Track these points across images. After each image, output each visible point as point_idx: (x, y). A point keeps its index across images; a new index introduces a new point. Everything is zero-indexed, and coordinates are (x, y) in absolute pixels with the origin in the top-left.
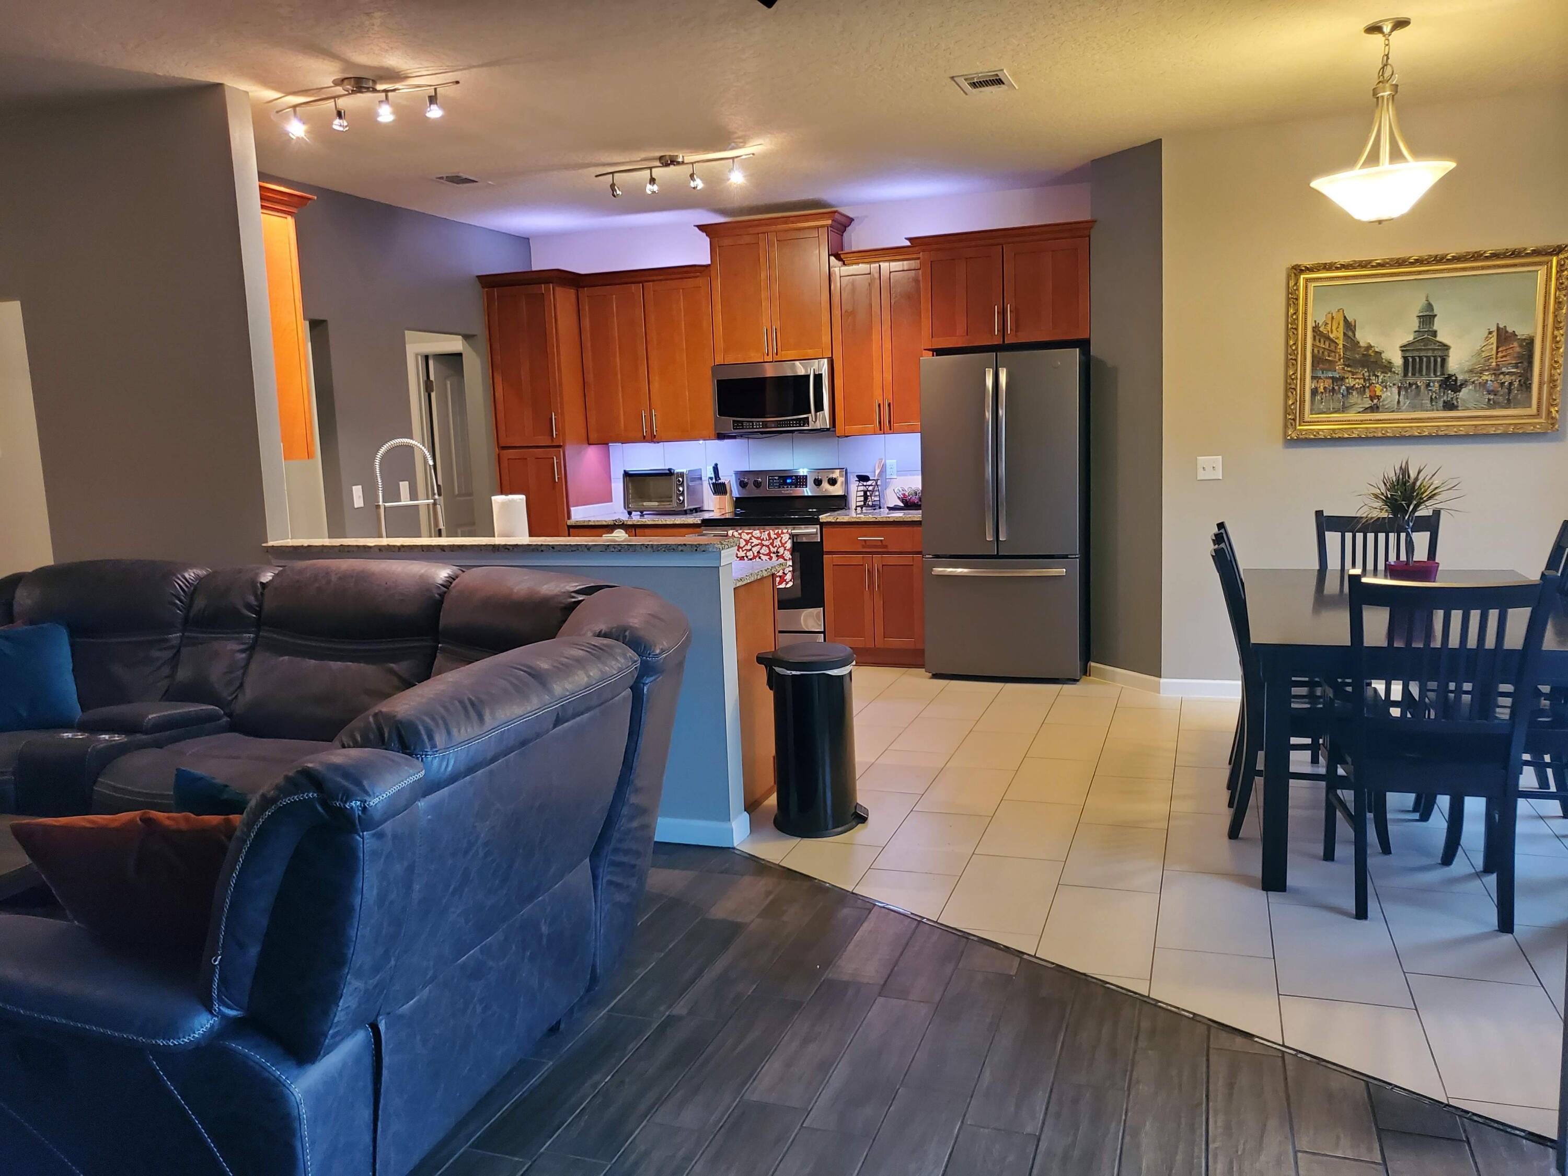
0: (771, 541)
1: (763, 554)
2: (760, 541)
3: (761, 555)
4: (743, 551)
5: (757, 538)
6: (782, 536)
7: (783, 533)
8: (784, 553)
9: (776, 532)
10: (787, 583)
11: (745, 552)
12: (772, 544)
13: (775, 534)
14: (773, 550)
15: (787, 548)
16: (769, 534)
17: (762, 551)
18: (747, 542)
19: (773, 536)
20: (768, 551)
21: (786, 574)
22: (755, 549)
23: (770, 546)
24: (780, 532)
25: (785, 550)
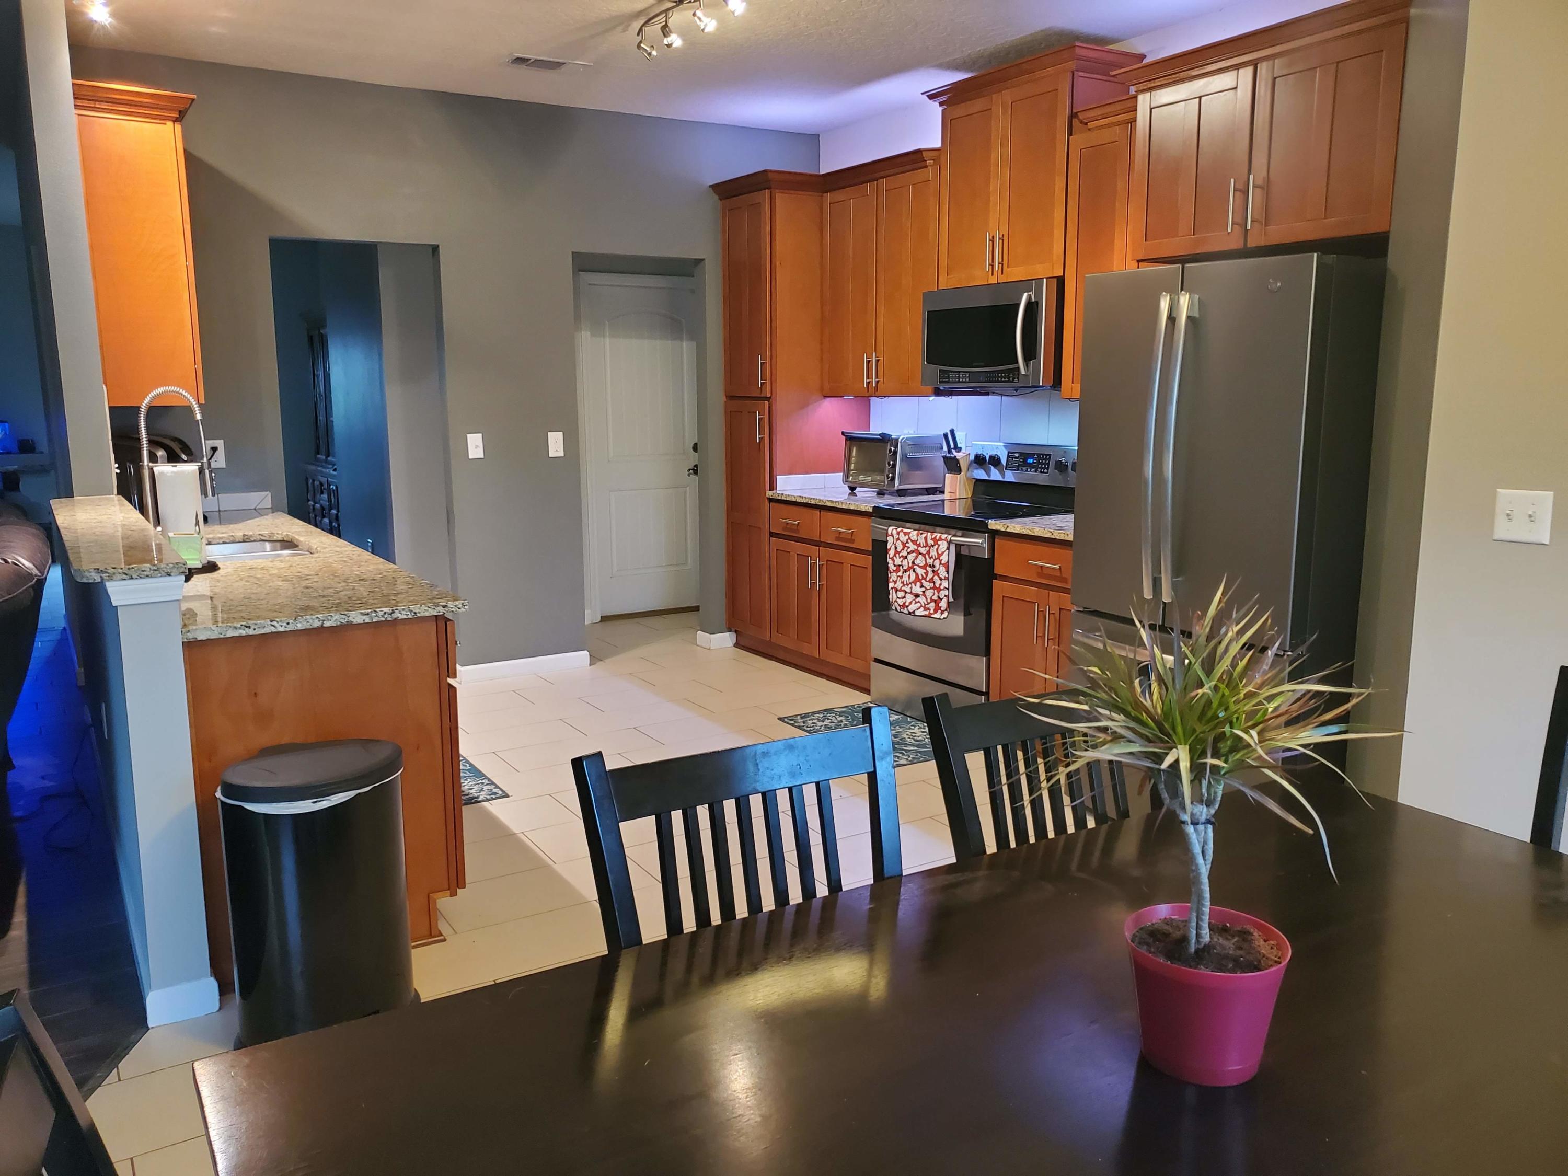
0: (928, 548)
1: (918, 566)
2: (916, 547)
3: (915, 567)
4: (900, 558)
5: (914, 542)
6: (939, 543)
7: (941, 539)
8: (939, 569)
9: (933, 537)
10: (942, 613)
11: (902, 559)
12: (928, 552)
13: (932, 539)
14: (930, 561)
15: (943, 562)
16: (926, 538)
17: (917, 562)
18: (904, 545)
19: (930, 542)
20: (924, 563)
21: (941, 599)
22: (911, 557)
23: (927, 556)
24: (937, 538)
25: (941, 564)
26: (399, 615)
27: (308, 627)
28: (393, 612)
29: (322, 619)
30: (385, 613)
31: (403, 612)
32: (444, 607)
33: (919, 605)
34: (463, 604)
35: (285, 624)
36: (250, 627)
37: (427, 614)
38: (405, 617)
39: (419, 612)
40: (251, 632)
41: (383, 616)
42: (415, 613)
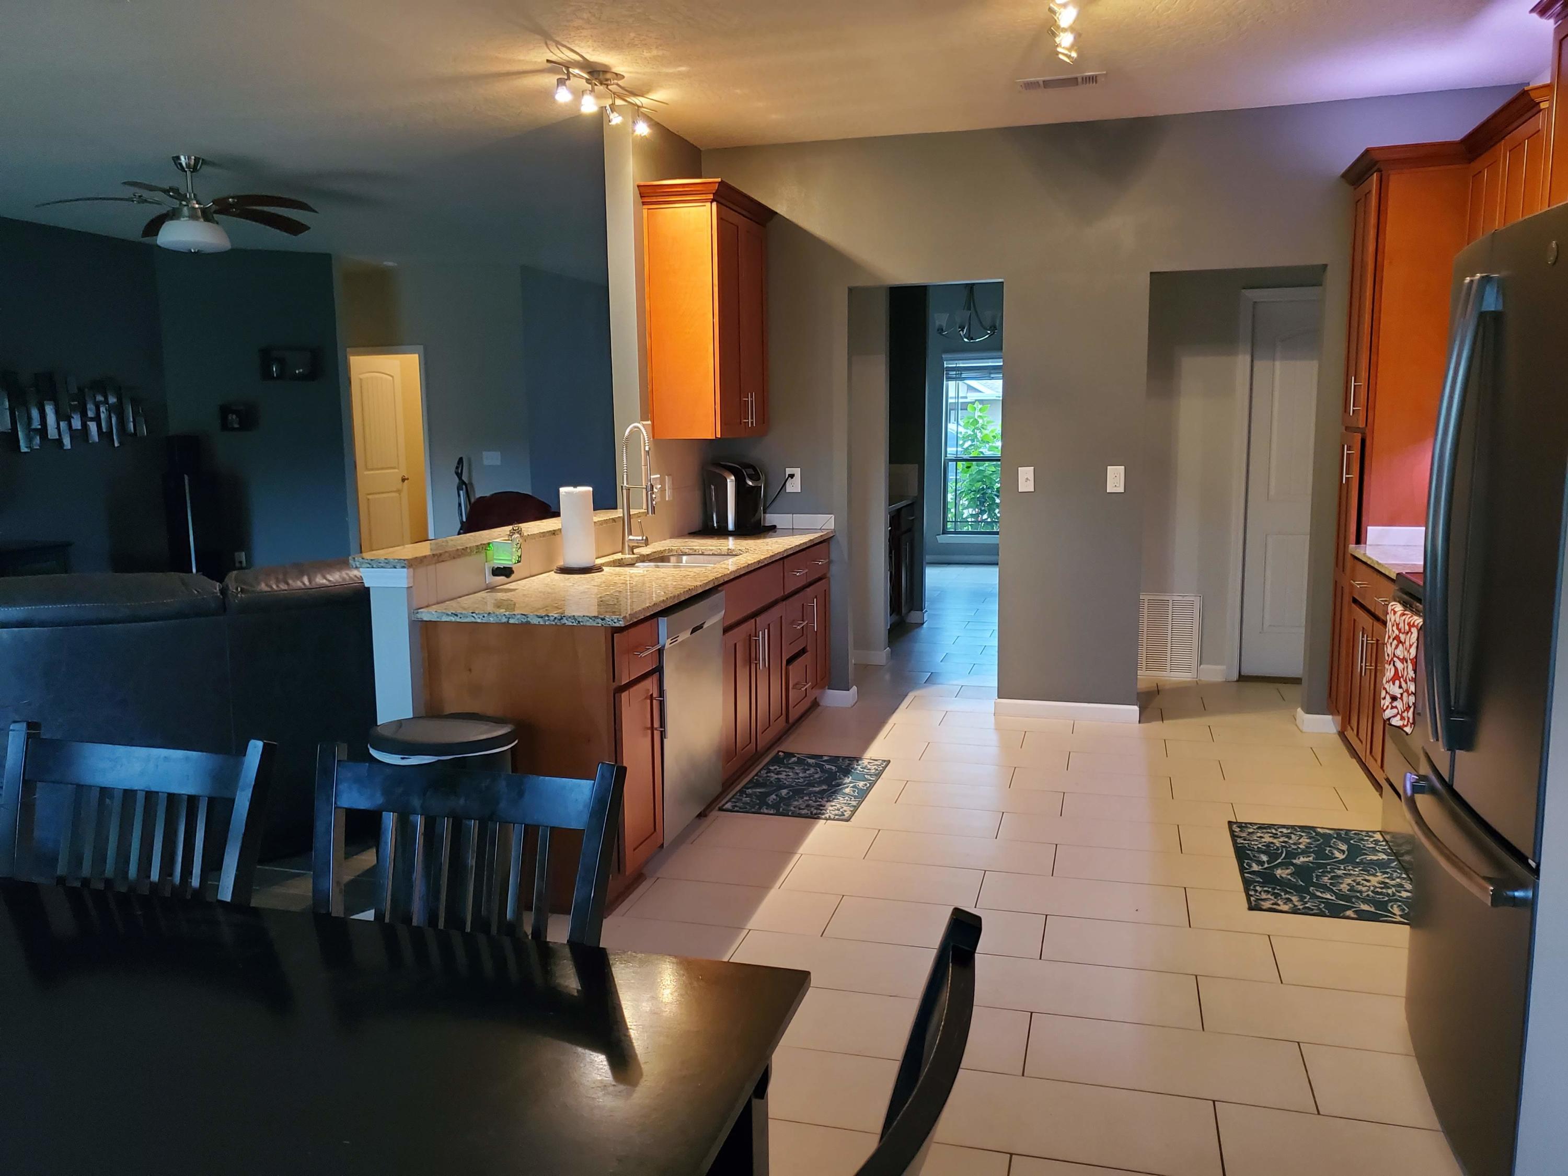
2: (1398, 633)
3: (1395, 659)
5: (1397, 626)
10: (1411, 726)
17: (1398, 652)
18: (1392, 627)
20: (1403, 654)
21: (1410, 708)
22: (1394, 645)
23: (1404, 645)
26: (566, 621)
27: (498, 621)
28: (562, 619)
29: (508, 616)
30: (555, 618)
31: (569, 619)
32: (603, 619)
33: (1395, 711)
34: (618, 619)
35: (481, 617)
36: (457, 615)
37: (588, 624)
38: (571, 624)
39: (582, 622)
40: (458, 620)
41: (554, 621)
42: (579, 622)
